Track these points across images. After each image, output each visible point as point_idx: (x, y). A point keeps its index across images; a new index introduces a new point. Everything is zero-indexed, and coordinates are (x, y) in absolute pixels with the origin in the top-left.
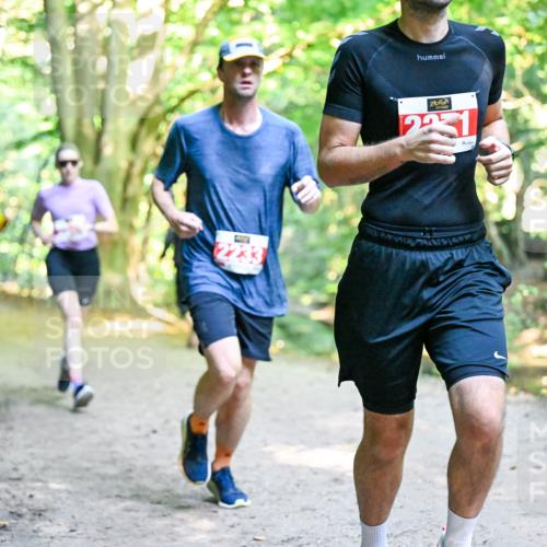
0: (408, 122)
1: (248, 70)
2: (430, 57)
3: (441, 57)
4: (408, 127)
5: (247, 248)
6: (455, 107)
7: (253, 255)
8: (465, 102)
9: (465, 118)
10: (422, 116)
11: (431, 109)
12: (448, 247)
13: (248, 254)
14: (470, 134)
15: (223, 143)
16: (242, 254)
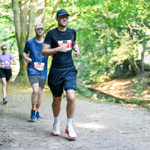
0: (60, 45)
1: (40, 30)
2: (63, 34)
3: (65, 34)
4: (60, 46)
5: (40, 65)
6: (68, 42)
7: (42, 67)
8: (70, 42)
9: (70, 44)
10: (62, 44)
11: (64, 43)
12: (67, 68)
13: (41, 67)
14: (71, 47)
15: (35, 45)
16: (39, 67)
